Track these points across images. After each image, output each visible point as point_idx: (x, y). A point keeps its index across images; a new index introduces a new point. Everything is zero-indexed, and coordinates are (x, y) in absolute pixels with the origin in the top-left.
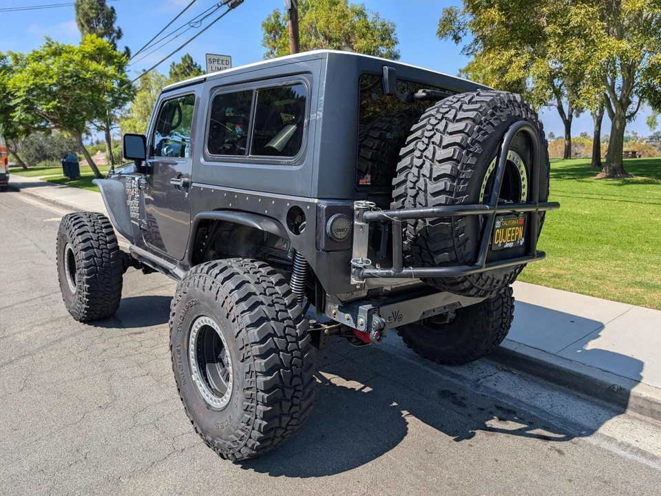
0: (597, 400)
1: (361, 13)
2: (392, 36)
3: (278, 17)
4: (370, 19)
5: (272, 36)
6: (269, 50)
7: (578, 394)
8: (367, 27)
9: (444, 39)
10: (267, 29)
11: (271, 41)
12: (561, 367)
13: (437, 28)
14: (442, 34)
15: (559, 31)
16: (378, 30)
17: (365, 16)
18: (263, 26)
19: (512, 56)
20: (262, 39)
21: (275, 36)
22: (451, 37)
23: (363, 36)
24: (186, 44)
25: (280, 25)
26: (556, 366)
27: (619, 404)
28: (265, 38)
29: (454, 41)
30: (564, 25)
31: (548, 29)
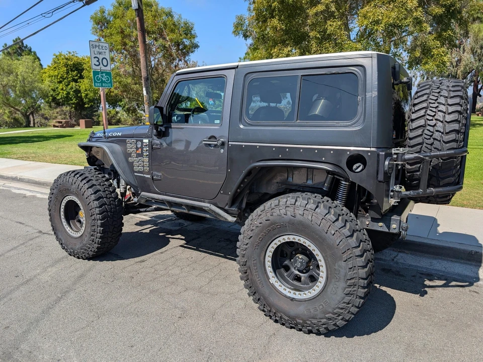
0: (463, 261)
1: (169, 14)
2: (193, 32)
3: (104, 12)
4: (175, 19)
5: (99, 27)
6: (97, 38)
7: (451, 259)
8: (174, 24)
9: (238, 37)
10: (95, 21)
11: (98, 30)
12: (436, 245)
13: (233, 29)
14: (236, 32)
15: (318, 36)
16: (182, 27)
17: (172, 16)
18: (91, 18)
19: (289, 51)
20: (91, 28)
21: (101, 27)
22: (242, 36)
23: (172, 31)
24: (41, 30)
25: (105, 18)
26: (433, 244)
27: (477, 261)
28: (93, 28)
29: (244, 38)
30: (321, 32)
31: (312, 34)
